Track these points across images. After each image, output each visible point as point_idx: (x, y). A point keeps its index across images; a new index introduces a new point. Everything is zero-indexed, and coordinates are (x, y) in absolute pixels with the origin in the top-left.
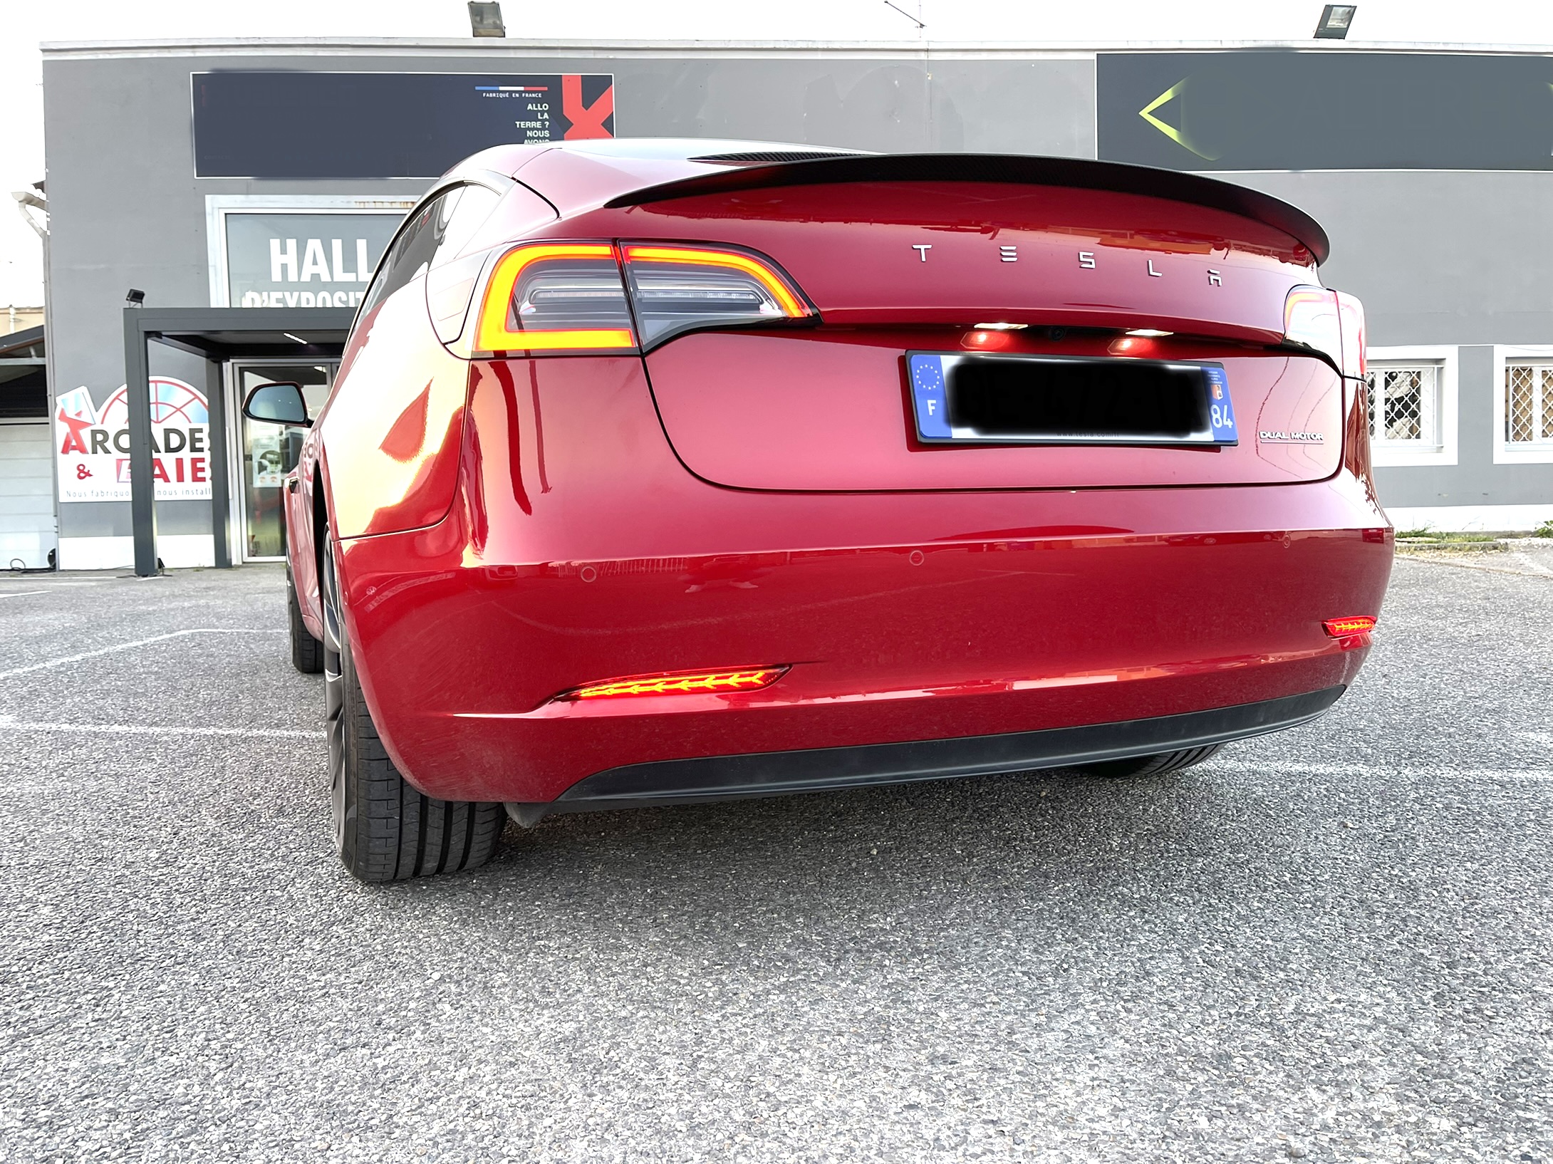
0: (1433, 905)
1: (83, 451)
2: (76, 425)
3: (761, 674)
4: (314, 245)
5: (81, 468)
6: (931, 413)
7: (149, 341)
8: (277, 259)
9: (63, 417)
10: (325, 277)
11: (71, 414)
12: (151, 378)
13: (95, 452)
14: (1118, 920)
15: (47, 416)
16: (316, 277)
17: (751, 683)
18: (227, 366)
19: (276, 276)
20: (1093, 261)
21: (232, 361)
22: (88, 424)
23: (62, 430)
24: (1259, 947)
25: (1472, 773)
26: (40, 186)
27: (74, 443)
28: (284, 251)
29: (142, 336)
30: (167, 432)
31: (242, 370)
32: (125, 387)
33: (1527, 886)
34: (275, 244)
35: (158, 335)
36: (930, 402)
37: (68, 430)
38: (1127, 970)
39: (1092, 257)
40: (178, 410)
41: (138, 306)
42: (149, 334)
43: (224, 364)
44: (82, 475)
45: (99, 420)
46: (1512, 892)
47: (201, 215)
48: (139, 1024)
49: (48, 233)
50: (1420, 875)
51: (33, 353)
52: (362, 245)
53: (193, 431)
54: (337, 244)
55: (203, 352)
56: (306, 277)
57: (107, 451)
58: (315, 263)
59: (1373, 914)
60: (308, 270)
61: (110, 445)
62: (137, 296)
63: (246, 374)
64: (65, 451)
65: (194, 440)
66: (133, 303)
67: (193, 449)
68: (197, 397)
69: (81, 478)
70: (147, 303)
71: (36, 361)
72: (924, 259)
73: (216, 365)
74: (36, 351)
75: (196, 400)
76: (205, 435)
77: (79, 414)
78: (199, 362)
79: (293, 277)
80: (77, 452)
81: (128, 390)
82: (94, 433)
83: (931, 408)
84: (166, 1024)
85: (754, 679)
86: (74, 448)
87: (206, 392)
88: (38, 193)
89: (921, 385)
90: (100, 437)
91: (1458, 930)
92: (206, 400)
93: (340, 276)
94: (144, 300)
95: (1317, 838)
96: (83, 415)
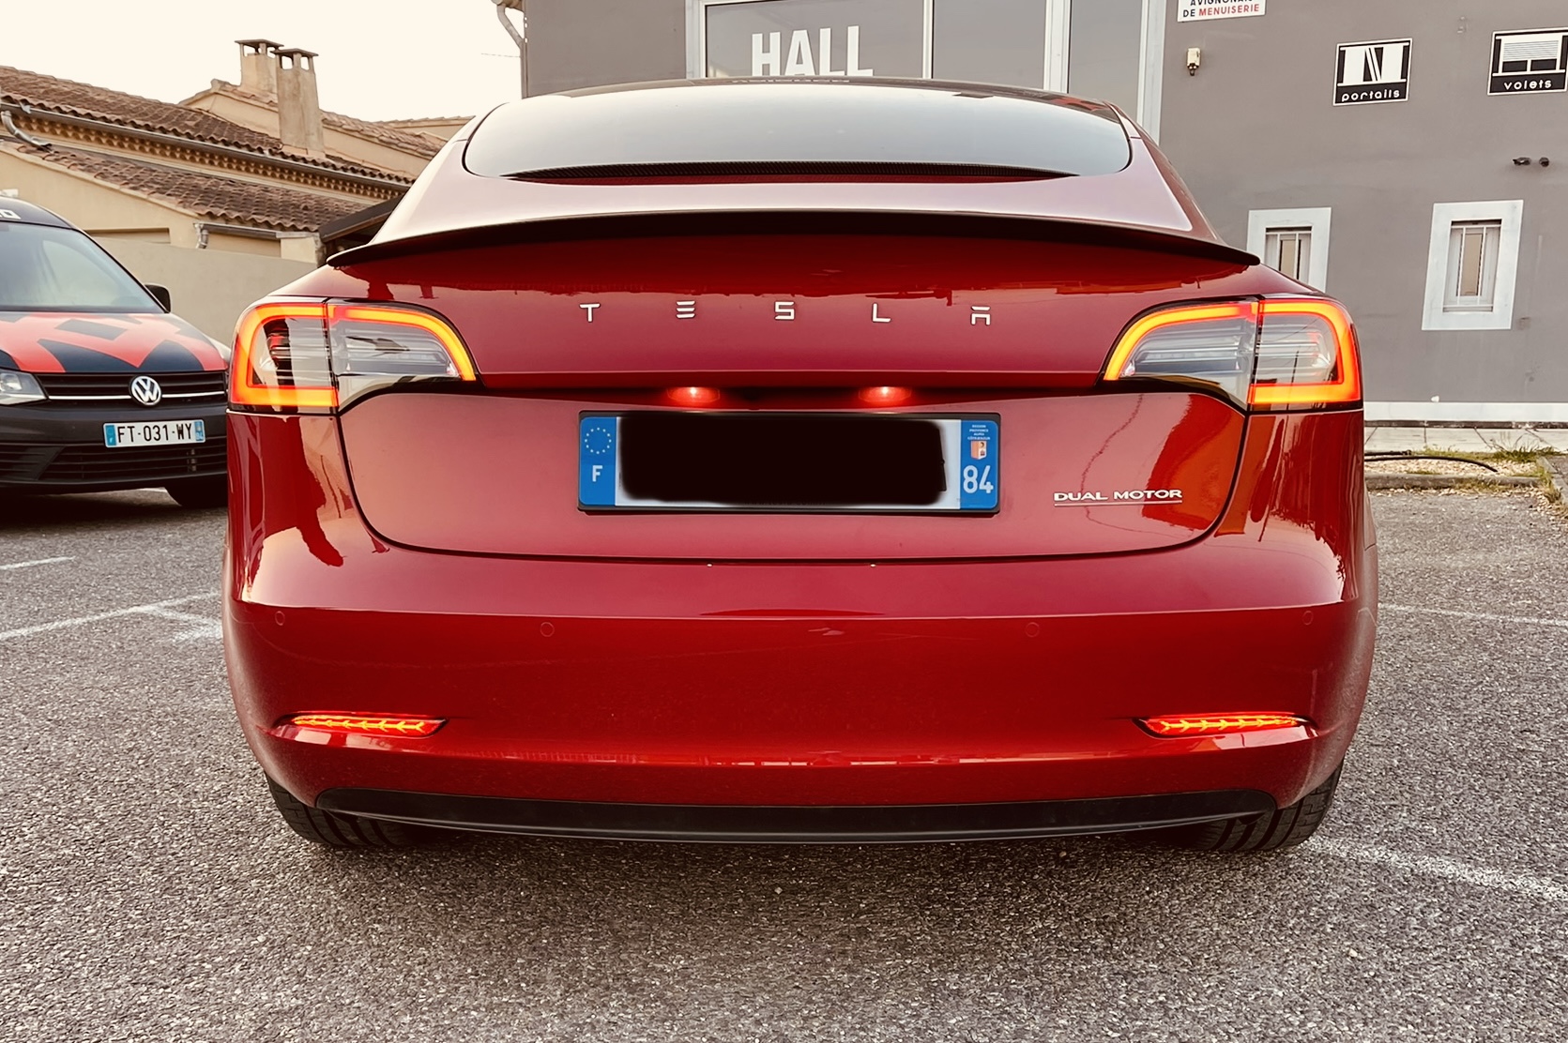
3: (422, 723)
4: (800, 37)
6: (594, 480)
17: (416, 730)
28: (766, 48)
34: (756, 39)
36: (595, 467)
39: (791, 306)
47: (681, 11)
52: (853, 33)
54: (825, 35)
58: (800, 61)
72: (590, 319)
83: (595, 474)
85: (417, 727)
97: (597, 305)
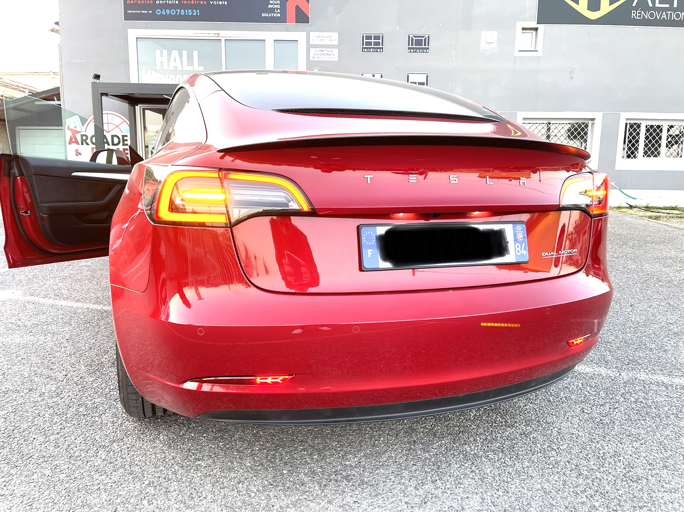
0: (610, 471)
1: (78, 143)
2: (75, 132)
3: (281, 378)
4: (175, 53)
5: (77, 151)
6: (369, 256)
7: (103, 97)
8: (159, 59)
9: (69, 128)
10: (180, 68)
11: (72, 127)
12: (103, 112)
13: (82, 144)
14: (459, 469)
15: (62, 126)
16: (175, 67)
17: (277, 382)
18: (138, 108)
19: (158, 67)
20: (457, 179)
21: (139, 105)
22: (79, 132)
23: (69, 134)
24: (519, 494)
25: (655, 378)
26: (57, 23)
27: (74, 140)
28: (162, 55)
29: (100, 94)
30: (113, 137)
31: (144, 110)
32: (93, 117)
33: (658, 461)
34: (158, 52)
35: (107, 95)
36: (369, 250)
37: (71, 134)
38: (454, 505)
39: (457, 177)
40: (117, 126)
41: (98, 81)
42: (102, 94)
43: (136, 107)
44: (77, 154)
45: (84, 130)
46: (650, 464)
47: (126, 39)
48: (18, 499)
49: (61, 45)
50: (610, 449)
51: (55, 99)
52: (195, 53)
53: (123, 136)
54: (185, 53)
55: (127, 101)
56: (171, 68)
57: (87, 144)
58: (175, 61)
59: (580, 475)
60: (172, 64)
61: (89, 141)
62: (97, 77)
63: (146, 111)
64: (70, 143)
65: (124, 140)
66: (95, 80)
67: (123, 145)
68: (125, 121)
69: (77, 155)
70: (102, 80)
71: (56, 102)
73: (133, 107)
74: (57, 98)
75: (125, 122)
76: (128, 138)
77: (75, 127)
78: (125, 105)
79: (165, 67)
80: (75, 144)
81: (94, 118)
82: (82, 136)
83: (370, 254)
84: (29, 501)
85: (278, 380)
86: (74, 142)
87: (128, 118)
88: (56, 27)
89: (366, 243)
90: (84, 138)
91: (616, 490)
92: (128, 123)
93: (186, 68)
94: (100, 79)
95: (568, 418)
96: (77, 127)
97: (372, 176)
